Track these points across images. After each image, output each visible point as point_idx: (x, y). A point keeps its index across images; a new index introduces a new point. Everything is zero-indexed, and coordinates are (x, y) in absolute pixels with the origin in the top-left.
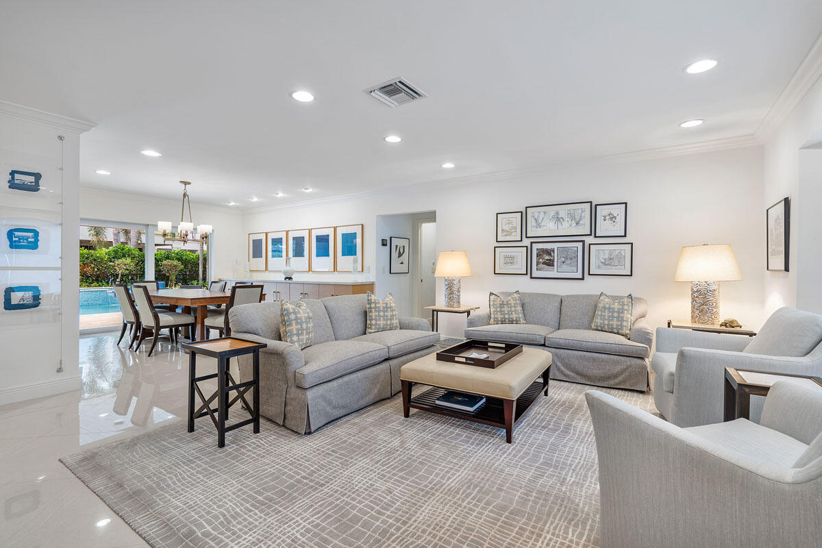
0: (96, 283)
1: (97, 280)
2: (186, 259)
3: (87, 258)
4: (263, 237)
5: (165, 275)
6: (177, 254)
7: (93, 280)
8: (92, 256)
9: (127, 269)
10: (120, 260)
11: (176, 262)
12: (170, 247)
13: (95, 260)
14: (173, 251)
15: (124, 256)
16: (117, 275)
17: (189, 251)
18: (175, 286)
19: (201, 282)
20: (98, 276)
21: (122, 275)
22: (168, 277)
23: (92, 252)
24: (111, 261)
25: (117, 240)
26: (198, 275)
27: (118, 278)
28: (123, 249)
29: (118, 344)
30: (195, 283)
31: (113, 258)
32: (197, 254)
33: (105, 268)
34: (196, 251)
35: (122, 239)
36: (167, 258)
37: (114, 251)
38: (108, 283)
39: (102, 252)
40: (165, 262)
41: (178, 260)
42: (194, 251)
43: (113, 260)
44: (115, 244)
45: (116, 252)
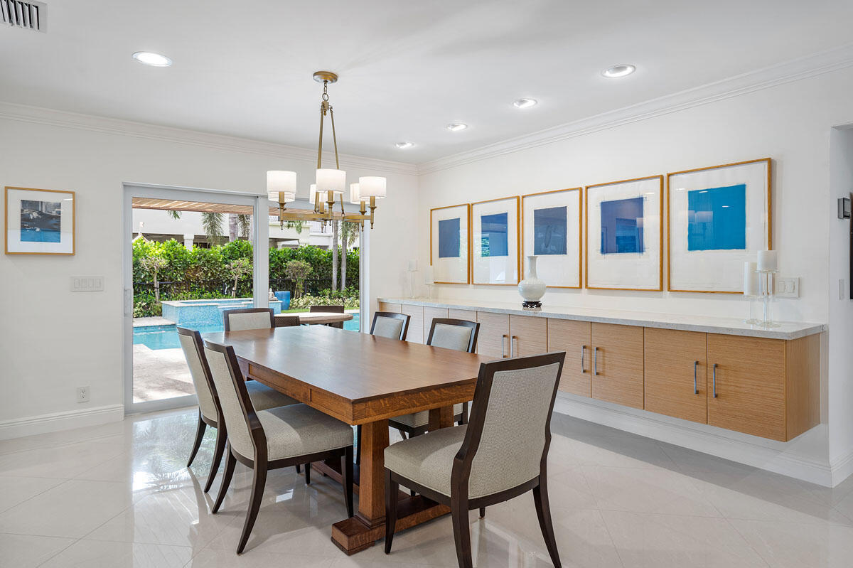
0: (208, 294)
1: (211, 290)
2: (316, 259)
3: (199, 260)
4: (462, 214)
5: (290, 281)
6: (305, 252)
7: (206, 289)
8: (205, 256)
9: (246, 274)
10: (235, 261)
11: (303, 263)
12: (295, 243)
13: (208, 262)
14: (299, 248)
15: (241, 256)
16: (234, 281)
17: (319, 246)
18: (303, 297)
19: (335, 291)
20: (211, 283)
21: (240, 282)
22: (294, 284)
23: (205, 250)
24: (226, 263)
25: (234, 234)
26: (331, 281)
27: (234, 286)
28: (240, 246)
29: (189, 465)
30: (327, 292)
31: (229, 258)
32: (330, 249)
33: (220, 272)
34: (328, 246)
35: (240, 234)
36: (293, 257)
37: (230, 249)
38: (223, 292)
39: (217, 250)
40: (289, 263)
41: (307, 259)
42: (325, 247)
43: (229, 261)
44: (232, 239)
45: (232, 250)
